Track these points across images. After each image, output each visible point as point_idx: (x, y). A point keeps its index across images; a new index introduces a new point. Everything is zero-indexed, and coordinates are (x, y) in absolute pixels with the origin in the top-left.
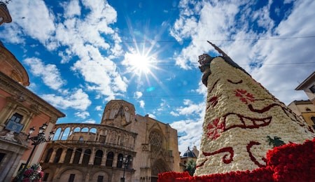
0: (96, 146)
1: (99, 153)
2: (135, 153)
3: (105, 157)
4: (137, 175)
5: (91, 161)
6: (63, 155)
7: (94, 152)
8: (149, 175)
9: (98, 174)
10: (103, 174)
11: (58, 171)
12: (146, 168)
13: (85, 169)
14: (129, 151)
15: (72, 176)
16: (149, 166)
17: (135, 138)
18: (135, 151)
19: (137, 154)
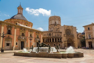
0: (52, 37)
2: (62, 38)
3: (54, 40)
4: (63, 43)
5: (52, 41)
7: (52, 39)
8: (66, 43)
9: (54, 44)
10: (55, 44)
12: (66, 41)
14: (60, 37)
16: (66, 40)
17: (61, 33)
19: (63, 38)
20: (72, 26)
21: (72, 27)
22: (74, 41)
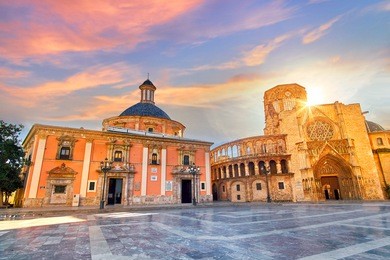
0: (246, 159)
1: (251, 165)
2: (289, 156)
3: (256, 167)
4: (298, 177)
5: (247, 173)
6: (227, 171)
7: (246, 165)
8: (311, 175)
9: (255, 183)
10: (260, 182)
11: (228, 183)
12: (306, 169)
13: (244, 180)
14: (281, 156)
15: (238, 186)
16: (309, 166)
17: (284, 140)
18: (289, 153)
19: (292, 157)
20: (336, 105)
21: (336, 108)
22: (355, 164)
